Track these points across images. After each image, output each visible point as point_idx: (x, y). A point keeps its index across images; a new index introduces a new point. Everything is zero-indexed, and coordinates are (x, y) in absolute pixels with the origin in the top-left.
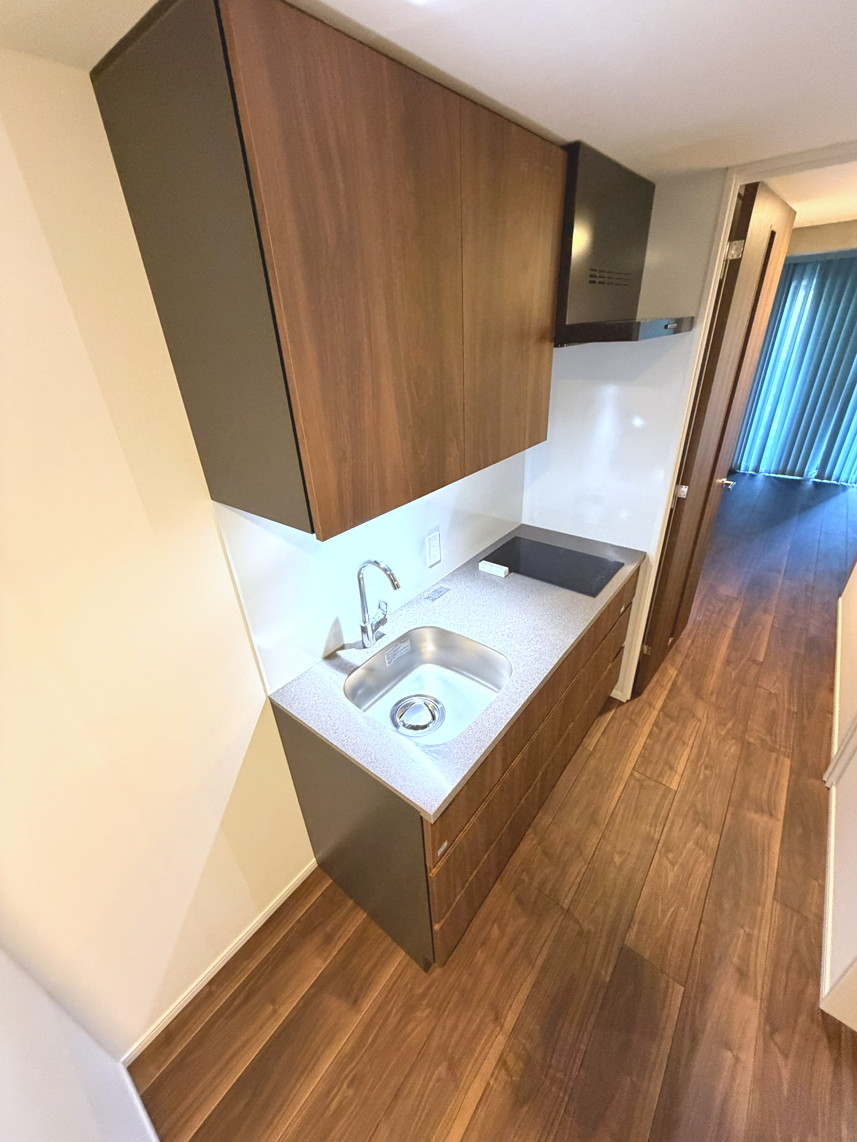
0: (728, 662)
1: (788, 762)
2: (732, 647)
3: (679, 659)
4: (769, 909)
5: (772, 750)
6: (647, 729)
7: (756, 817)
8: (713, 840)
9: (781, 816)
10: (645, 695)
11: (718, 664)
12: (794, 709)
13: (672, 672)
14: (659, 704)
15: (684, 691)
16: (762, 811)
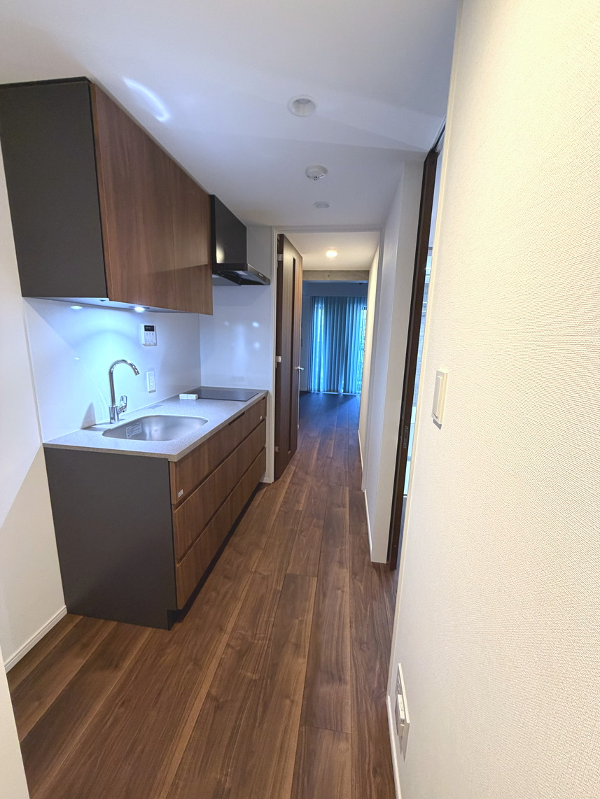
0: (318, 459)
1: (348, 488)
2: (318, 454)
3: (295, 463)
4: (348, 537)
5: (341, 485)
6: (284, 491)
7: (338, 509)
8: (322, 523)
9: (348, 506)
10: (281, 479)
11: (314, 461)
12: (347, 470)
13: (294, 468)
14: (289, 480)
15: (300, 473)
16: (340, 506)
